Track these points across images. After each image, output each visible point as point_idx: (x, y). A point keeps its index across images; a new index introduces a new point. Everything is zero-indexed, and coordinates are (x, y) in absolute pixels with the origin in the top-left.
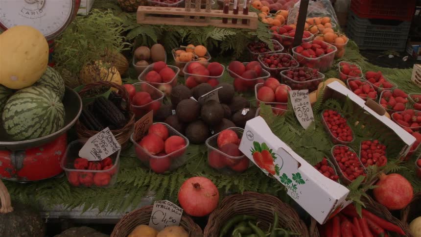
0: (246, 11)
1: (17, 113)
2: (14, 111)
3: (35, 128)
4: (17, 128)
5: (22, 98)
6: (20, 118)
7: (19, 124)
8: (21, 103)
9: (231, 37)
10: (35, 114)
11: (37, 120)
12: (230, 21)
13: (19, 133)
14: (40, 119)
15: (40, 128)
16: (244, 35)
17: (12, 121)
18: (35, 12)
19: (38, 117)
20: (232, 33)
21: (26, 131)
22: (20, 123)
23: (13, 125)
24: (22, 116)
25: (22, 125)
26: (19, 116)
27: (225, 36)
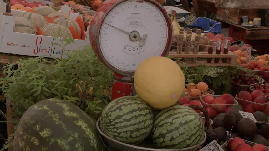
0: (226, 51)
1: (181, 124)
2: (179, 123)
3: (196, 136)
4: (182, 137)
5: (181, 113)
6: (185, 128)
7: (185, 134)
8: (183, 116)
9: (221, 74)
10: (196, 124)
11: (197, 129)
12: (213, 61)
13: (182, 142)
14: (199, 128)
15: (199, 135)
16: (231, 71)
17: (177, 132)
18: (136, 48)
19: (197, 126)
20: (222, 71)
21: (189, 139)
22: (185, 132)
23: (178, 135)
24: (186, 126)
25: (187, 134)
26: (184, 127)
27: (217, 73)
